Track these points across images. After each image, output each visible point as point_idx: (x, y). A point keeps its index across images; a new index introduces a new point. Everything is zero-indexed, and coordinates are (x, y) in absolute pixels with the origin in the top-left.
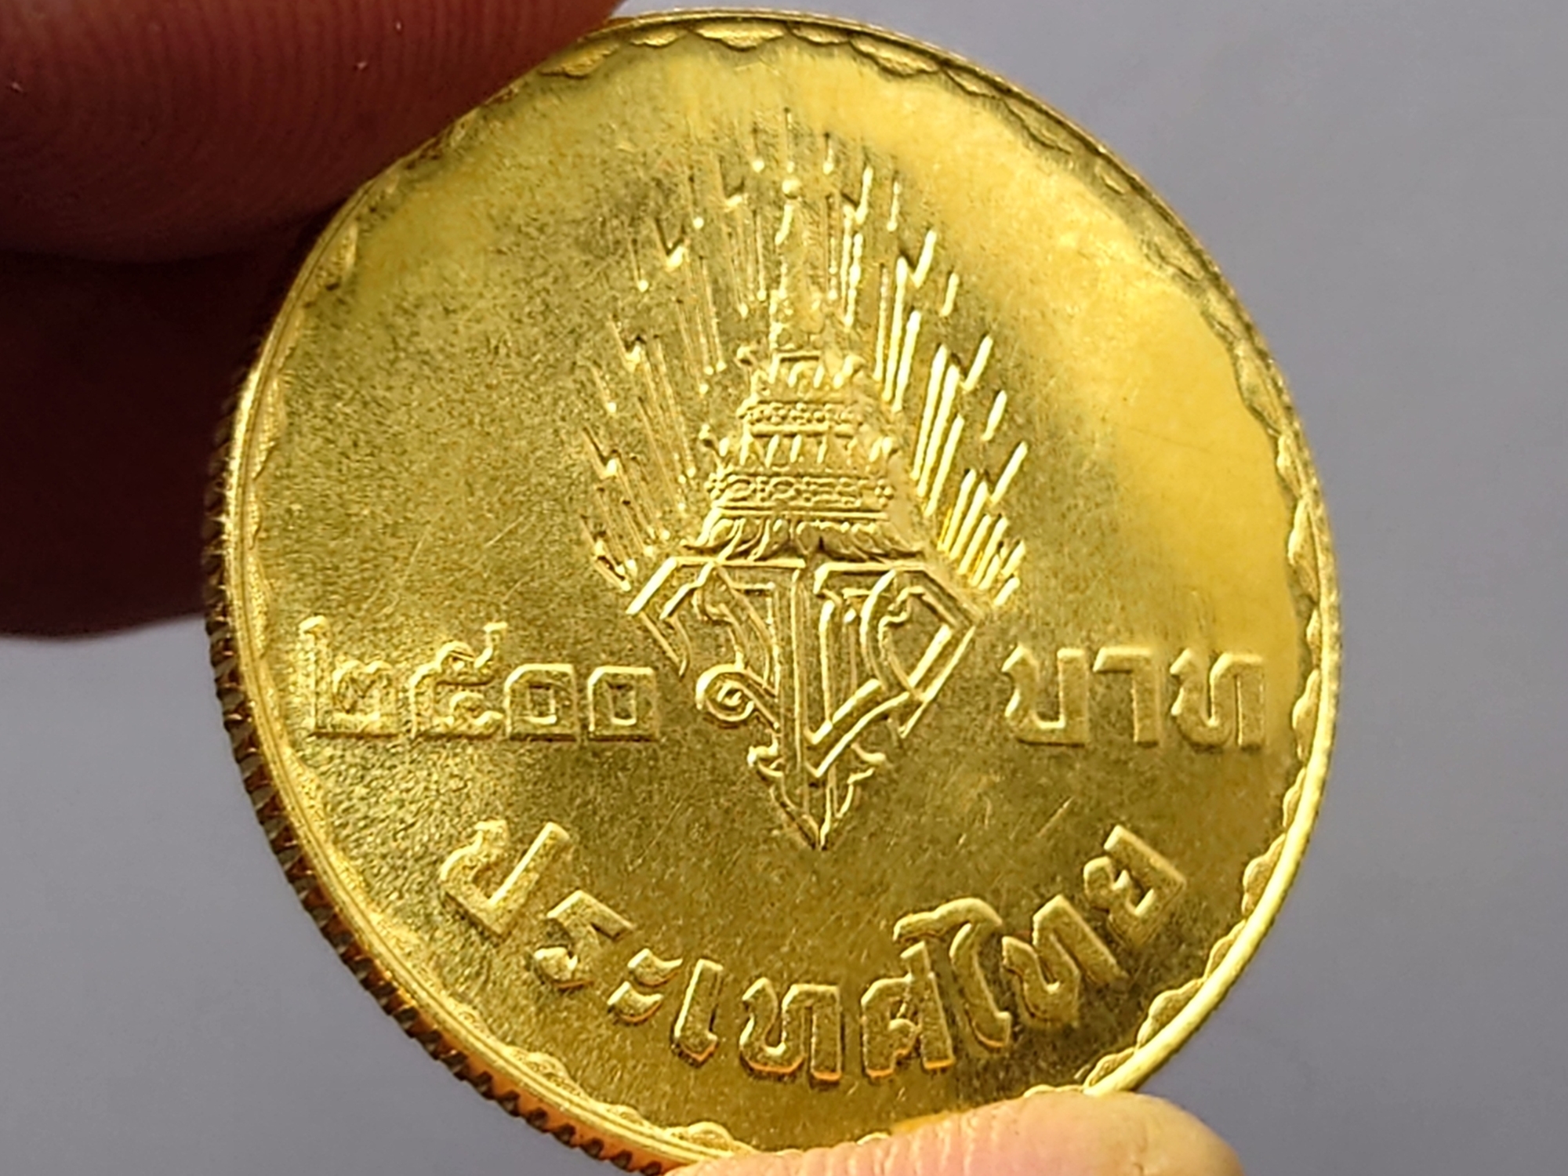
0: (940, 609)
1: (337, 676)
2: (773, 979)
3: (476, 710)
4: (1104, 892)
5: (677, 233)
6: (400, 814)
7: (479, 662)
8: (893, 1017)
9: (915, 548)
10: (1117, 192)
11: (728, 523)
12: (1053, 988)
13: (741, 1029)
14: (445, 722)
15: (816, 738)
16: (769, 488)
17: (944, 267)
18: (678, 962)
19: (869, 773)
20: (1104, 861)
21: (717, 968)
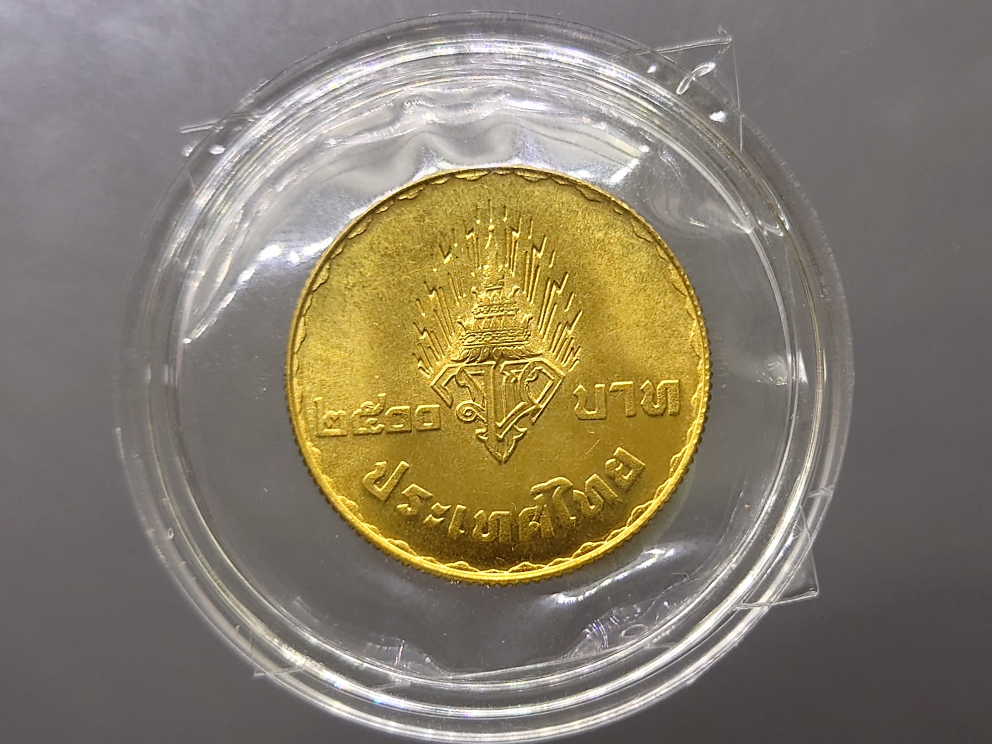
0: (549, 374)
1: (325, 417)
2: (484, 510)
3: (374, 424)
4: (613, 471)
5: (447, 249)
6: (349, 462)
7: (375, 408)
8: (531, 521)
9: (539, 352)
10: (619, 214)
11: (467, 351)
12: (592, 507)
13: (473, 528)
14: (362, 430)
15: (500, 425)
16: (483, 337)
17: (551, 250)
18: (449, 506)
19: (521, 434)
20: (613, 460)
21: (464, 508)
